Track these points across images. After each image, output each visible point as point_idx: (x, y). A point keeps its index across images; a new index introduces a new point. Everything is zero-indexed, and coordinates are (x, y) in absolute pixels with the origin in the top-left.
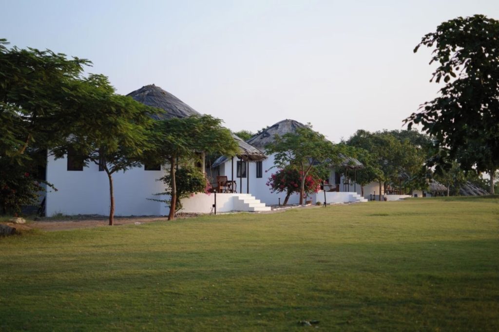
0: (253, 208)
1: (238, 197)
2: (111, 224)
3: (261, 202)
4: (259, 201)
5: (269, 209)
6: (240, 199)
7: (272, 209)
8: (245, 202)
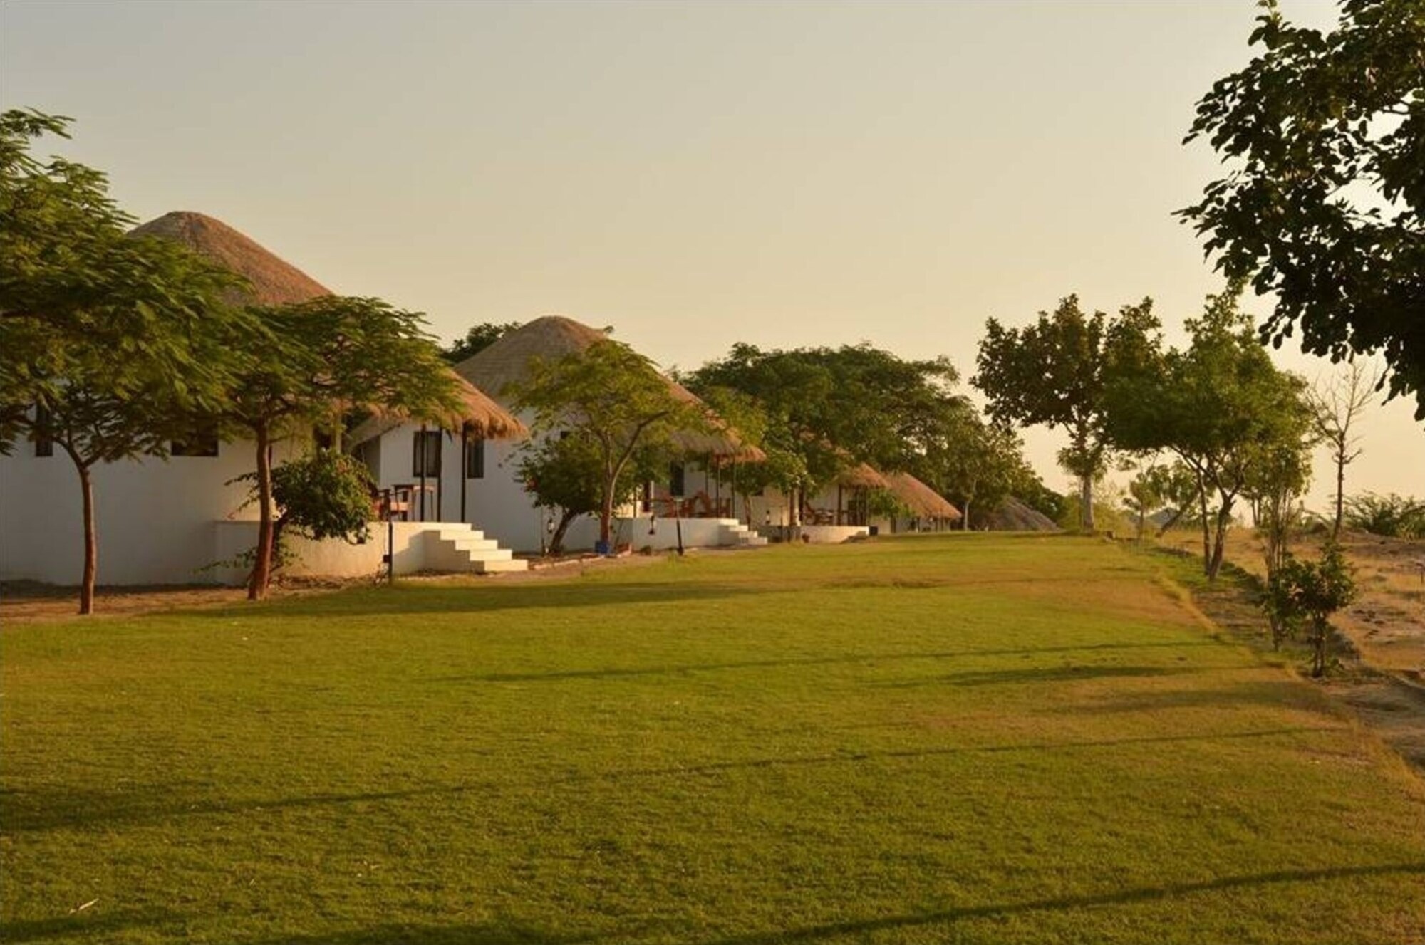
0: (482, 563)
1: (438, 533)
2: (85, 609)
3: (501, 546)
4: (494, 543)
5: (522, 565)
6: (444, 537)
7: (531, 568)
8: (458, 547)
